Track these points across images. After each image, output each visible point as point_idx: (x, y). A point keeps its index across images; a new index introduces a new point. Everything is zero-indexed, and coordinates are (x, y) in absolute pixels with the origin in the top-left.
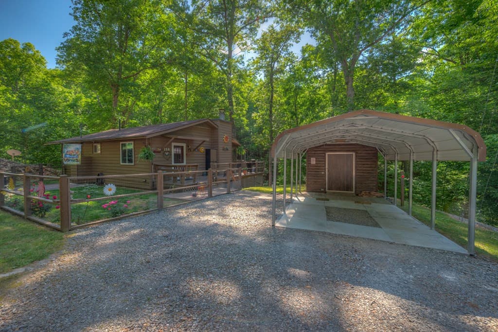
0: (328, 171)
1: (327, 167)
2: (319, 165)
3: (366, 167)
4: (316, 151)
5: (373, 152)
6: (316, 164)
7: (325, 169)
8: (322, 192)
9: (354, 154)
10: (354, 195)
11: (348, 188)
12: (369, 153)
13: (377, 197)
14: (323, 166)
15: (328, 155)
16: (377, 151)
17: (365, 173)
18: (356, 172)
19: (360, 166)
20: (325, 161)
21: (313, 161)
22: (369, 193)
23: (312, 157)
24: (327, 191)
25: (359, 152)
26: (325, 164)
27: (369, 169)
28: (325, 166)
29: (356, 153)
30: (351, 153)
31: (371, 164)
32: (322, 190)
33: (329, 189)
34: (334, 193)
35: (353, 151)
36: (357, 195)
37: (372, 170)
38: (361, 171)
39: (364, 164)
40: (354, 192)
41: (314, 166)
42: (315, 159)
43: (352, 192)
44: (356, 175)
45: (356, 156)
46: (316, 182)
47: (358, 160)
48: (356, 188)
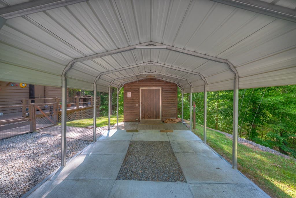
0: (141, 104)
1: (140, 100)
2: (134, 98)
3: (169, 99)
4: (131, 86)
5: (173, 87)
6: (132, 97)
7: (139, 102)
8: (136, 121)
9: (161, 88)
10: (161, 122)
11: (157, 117)
12: (171, 88)
13: (177, 122)
14: (137, 99)
15: (141, 89)
16: (177, 86)
17: (169, 104)
18: (162, 104)
19: (165, 98)
20: (139, 95)
21: (129, 95)
22: (172, 120)
23: (129, 91)
24: (141, 120)
25: (165, 87)
26: (139, 97)
27: (172, 100)
28: (139, 99)
29: (163, 88)
30: (159, 88)
31: (173, 97)
32: (137, 119)
33: (142, 118)
34: (146, 122)
35: (160, 86)
36: (163, 122)
37: (174, 102)
38: (166, 103)
39: (168, 97)
40: (161, 120)
41: (130, 99)
42: (130, 93)
43: (159, 120)
44: (162, 106)
45: (162, 90)
46: (131, 113)
47: (163, 93)
48: (162, 116)
